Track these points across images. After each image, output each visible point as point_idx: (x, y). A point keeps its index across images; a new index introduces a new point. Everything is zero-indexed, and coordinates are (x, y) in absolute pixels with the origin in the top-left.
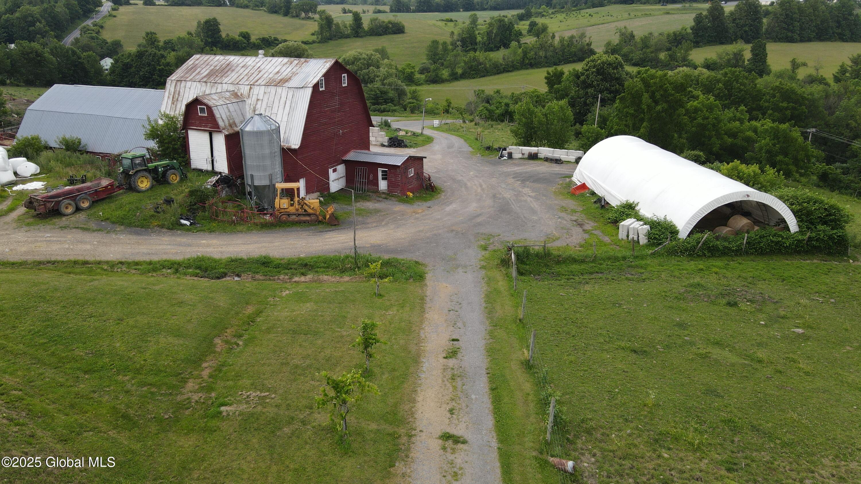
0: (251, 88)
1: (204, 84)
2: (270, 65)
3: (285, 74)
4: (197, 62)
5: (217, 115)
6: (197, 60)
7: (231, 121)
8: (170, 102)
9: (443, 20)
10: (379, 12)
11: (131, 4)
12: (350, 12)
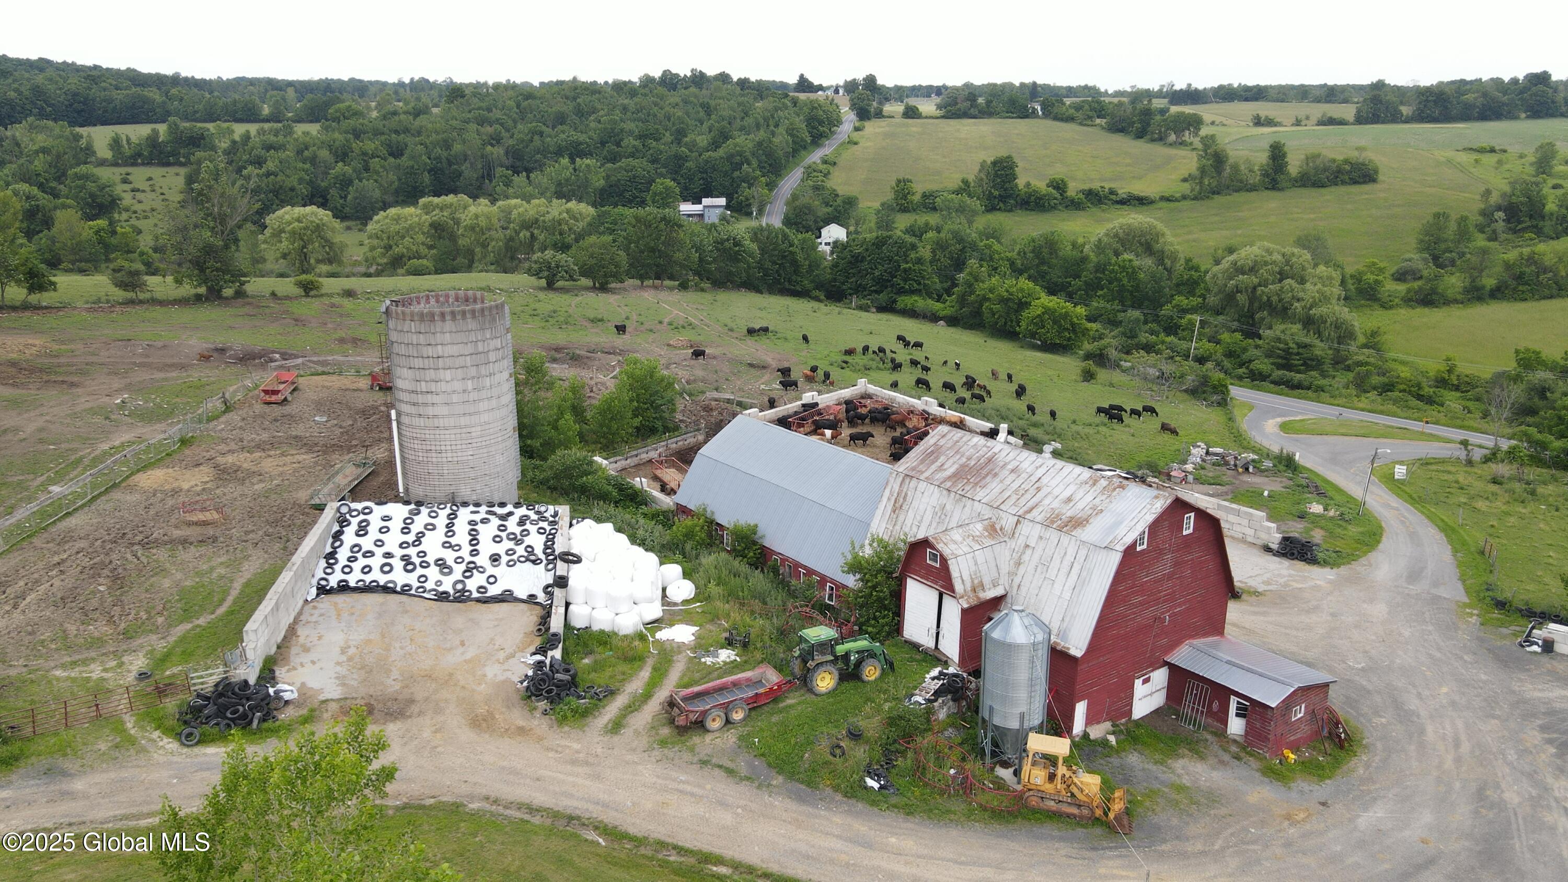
0: (1018, 522)
1: (945, 492)
2: (1058, 478)
3: (1080, 505)
4: (942, 442)
5: (955, 573)
6: (943, 436)
7: (976, 582)
8: (889, 508)
9: (1471, 149)
10: (1331, 121)
11: (884, 117)
12: (1270, 122)
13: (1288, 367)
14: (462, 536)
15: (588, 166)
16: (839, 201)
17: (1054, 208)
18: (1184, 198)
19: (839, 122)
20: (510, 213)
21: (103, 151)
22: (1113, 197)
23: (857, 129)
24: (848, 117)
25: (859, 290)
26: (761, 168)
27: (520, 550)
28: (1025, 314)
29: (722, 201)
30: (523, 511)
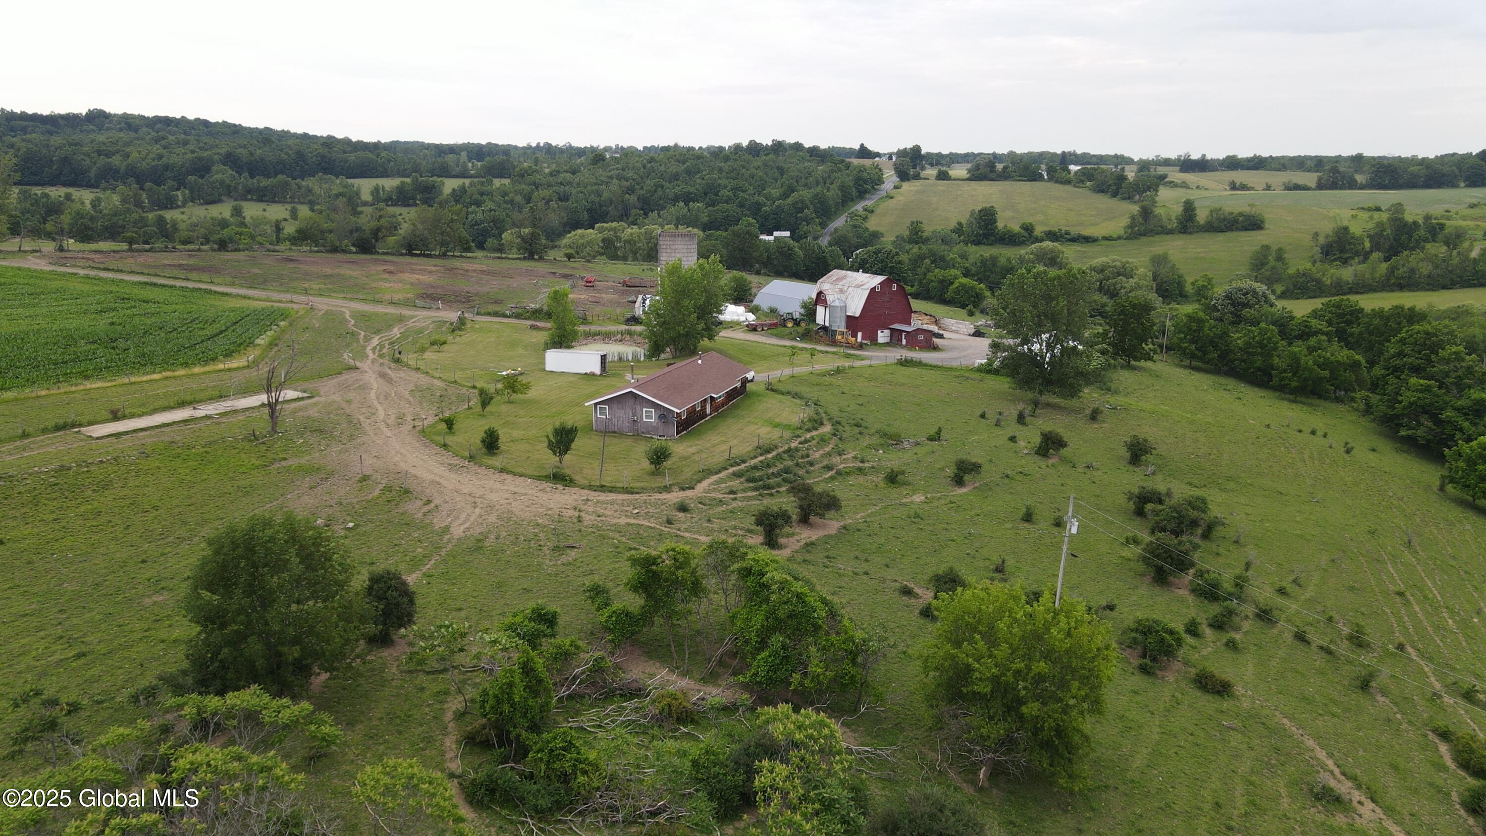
0: (848, 288)
1: (831, 284)
2: (861, 277)
3: (867, 282)
5: (829, 302)
6: (834, 272)
9: (1363, 208)
10: (1297, 187)
11: (921, 179)
12: (1244, 187)
15: (698, 207)
16: (867, 234)
17: (1022, 242)
19: (880, 181)
21: (366, 196)
23: (896, 187)
24: (890, 177)
26: (816, 212)
28: (950, 289)
29: (788, 234)
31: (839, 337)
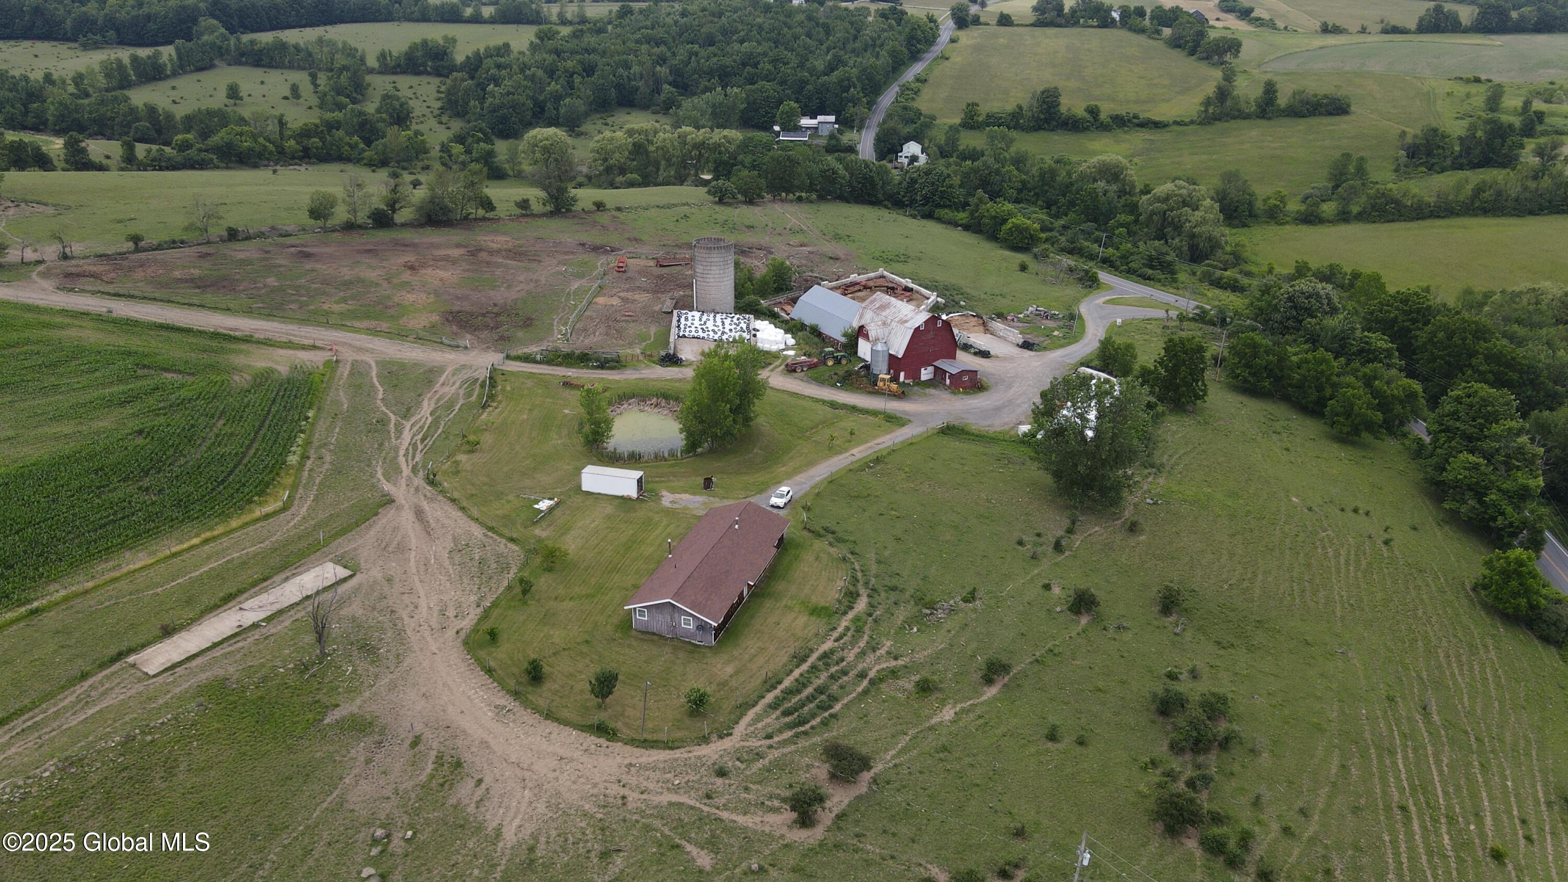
0: (892, 321)
1: (873, 312)
2: (905, 309)
3: (909, 316)
4: (875, 298)
5: (872, 336)
6: (878, 296)
8: (858, 318)
9: (1461, 79)
10: (1394, 30)
11: (980, 23)
12: (1336, 29)
13: (1152, 267)
14: (719, 323)
15: (735, 93)
16: (921, 119)
17: (1086, 129)
18: (1192, 122)
19: (935, 36)
20: (686, 137)
21: (371, 62)
22: (1135, 121)
23: (952, 41)
24: (947, 28)
25: (912, 202)
26: (864, 90)
27: (739, 328)
28: (1003, 228)
29: (832, 118)
30: (738, 316)
31: (880, 384)
